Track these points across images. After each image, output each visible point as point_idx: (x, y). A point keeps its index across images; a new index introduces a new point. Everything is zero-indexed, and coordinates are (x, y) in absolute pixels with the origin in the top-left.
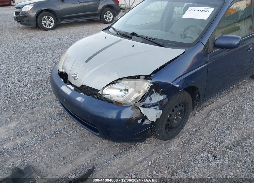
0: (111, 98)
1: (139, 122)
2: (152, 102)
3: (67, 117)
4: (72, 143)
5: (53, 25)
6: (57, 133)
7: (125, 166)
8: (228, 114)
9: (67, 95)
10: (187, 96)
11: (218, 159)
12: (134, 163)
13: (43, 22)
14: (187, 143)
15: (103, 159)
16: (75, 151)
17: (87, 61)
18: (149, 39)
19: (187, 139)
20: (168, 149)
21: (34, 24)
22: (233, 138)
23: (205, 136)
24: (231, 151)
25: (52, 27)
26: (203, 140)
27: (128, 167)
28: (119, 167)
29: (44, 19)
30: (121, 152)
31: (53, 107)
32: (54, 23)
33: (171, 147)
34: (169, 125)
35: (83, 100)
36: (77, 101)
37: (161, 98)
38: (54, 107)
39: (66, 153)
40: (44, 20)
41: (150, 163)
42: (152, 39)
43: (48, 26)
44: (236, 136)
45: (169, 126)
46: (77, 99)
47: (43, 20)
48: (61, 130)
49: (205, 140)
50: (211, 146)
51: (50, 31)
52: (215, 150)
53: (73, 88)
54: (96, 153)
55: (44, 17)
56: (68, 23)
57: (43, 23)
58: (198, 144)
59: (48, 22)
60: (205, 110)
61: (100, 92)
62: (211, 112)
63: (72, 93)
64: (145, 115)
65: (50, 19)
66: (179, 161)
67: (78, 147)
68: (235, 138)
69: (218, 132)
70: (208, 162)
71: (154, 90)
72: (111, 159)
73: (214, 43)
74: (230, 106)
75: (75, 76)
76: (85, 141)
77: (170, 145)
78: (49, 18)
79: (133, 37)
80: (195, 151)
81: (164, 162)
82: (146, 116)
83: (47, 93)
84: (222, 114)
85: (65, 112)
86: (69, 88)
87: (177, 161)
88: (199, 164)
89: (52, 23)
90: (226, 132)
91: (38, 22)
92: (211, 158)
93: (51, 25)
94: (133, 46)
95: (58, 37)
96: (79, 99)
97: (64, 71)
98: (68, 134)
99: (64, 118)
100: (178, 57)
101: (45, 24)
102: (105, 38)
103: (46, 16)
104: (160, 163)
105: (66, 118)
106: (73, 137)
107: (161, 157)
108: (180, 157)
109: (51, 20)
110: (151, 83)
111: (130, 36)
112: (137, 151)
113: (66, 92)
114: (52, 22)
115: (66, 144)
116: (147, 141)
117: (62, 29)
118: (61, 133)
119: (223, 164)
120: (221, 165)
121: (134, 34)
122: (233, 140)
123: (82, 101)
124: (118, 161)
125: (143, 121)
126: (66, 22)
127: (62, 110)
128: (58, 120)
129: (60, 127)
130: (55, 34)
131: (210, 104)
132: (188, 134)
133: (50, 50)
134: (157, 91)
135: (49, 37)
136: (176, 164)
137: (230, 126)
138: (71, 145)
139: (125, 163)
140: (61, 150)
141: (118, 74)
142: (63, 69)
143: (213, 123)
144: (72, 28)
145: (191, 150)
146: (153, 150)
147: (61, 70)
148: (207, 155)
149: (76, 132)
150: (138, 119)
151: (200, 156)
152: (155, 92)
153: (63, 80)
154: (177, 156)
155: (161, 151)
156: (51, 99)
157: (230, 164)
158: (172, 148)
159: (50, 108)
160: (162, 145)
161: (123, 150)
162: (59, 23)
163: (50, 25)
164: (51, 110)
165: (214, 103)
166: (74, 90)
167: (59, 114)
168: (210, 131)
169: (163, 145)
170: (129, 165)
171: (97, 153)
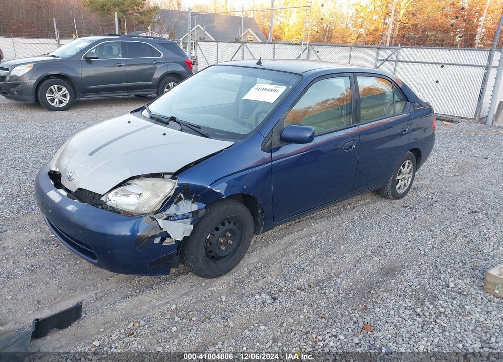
0: (117, 205)
1: (157, 240)
2: (180, 213)
3: (58, 246)
4: (57, 281)
5: (68, 102)
6: (35, 267)
7: (134, 311)
8: (319, 245)
9: (55, 202)
10: (241, 209)
11: (278, 302)
12: (149, 307)
13: (48, 96)
14: (241, 282)
15: (102, 302)
16: (60, 291)
17: (90, 155)
18: (190, 126)
19: (243, 277)
20: (208, 289)
21: (31, 98)
22: (314, 276)
23: (272, 272)
24: (302, 293)
25: (65, 104)
26: (266, 278)
27: (139, 312)
28: (124, 312)
29: (51, 90)
30: (134, 293)
31: (38, 231)
32: (69, 99)
33: (215, 286)
34: (211, 252)
35: (76, 208)
36: (67, 210)
37: (195, 207)
38: (40, 231)
39: (44, 295)
40: (52, 92)
41: (173, 307)
42: (196, 127)
43: (58, 103)
44: (319, 273)
45: (212, 254)
46: (68, 208)
47: (49, 93)
48: (44, 264)
49: (269, 277)
50: (276, 286)
51: (60, 111)
52: (280, 291)
53: (65, 193)
54: (93, 295)
55: (52, 87)
56: (98, 99)
57: (48, 98)
58: (258, 284)
59: (58, 96)
60: (286, 240)
61: (103, 198)
62: (295, 241)
63: (62, 199)
64: (165, 230)
65: (62, 92)
66: (219, 304)
67: (65, 286)
68: (316, 276)
69: (294, 269)
70: (262, 306)
71: (182, 196)
72: (115, 302)
73: (281, 136)
74: (327, 234)
75: (71, 175)
76: (79, 279)
77: (214, 284)
78: (60, 90)
79: (171, 122)
80: (250, 292)
81: (196, 306)
82: (167, 232)
83: (33, 210)
84: (311, 245)
85: (57, 239)
86: (59, 193)
87: (217, 305)
88: (247, 309)
89: (66, 97)
90: (306, 268)
91: (39, 95)
92: (269, 301)
93: (64, 101)
94: (165, 134)
95: (73, 123)
96: (71, 208)
97: (58, 170)
98: (54, 269)
99: (53, 247)
100: (222, 151)
101: (53, 100)
102: (129, 122)
103: (56, 86)
104: (189, 308)
105: (56, 247)
106: (61, 273)
107: (195, 300)
108: (224, 299)
109: (65, 93)
110: (176, 184)
111: (166, 120)
112: (158, 292)
113: (53, 199)
114: (65, 95)
115: (48, 283)
116: (179, 279)
117: (84, 109)
118: (42, 268)
119: (283, 308)
120: (279, 310)
121: (173, 119)
122: (313, 278)
123: (75, 210)
124: (125, 304)
125: (163, 240)
126: (94, 98)
127: (53, 235)
128: (42, 250)
129: (42, 259)
130: (68, 117)
131: (298, 232)
132: (248, 269)
133: (53, 144)
134: (188, 197)
135: (55, 122)
136: (214, 309)
137: (316, 261)
138: (56, 284)
139: (135, 308)
140: (38, 290)
141: (131, 171)
142: (57, 167)
143: (292, 256)
144: (103, 108)
145: (243, 290)
146: (186, 291)
147: (54, 169)
148: (264, 297)
149: (67, 266)
150: (155, 236)
151: (254, 298)
152: (184, 197)
153: (53, 183)
154: (219, 298)
155: (195, 293)
156: (37, 220)
157: (294, 309)
158: (215, 288)
159: (33, 233)
160: (201, 285)
161: (138, 291)
162: (78, 99)
163: (61, 102)
164: (33, 235)
165: (305, 230)
166: (67, 195)
167: (47, 242)
168: (282, 267)
169: (203, 284)
170: (141, 309)
171: (96, 294)
